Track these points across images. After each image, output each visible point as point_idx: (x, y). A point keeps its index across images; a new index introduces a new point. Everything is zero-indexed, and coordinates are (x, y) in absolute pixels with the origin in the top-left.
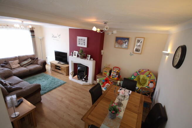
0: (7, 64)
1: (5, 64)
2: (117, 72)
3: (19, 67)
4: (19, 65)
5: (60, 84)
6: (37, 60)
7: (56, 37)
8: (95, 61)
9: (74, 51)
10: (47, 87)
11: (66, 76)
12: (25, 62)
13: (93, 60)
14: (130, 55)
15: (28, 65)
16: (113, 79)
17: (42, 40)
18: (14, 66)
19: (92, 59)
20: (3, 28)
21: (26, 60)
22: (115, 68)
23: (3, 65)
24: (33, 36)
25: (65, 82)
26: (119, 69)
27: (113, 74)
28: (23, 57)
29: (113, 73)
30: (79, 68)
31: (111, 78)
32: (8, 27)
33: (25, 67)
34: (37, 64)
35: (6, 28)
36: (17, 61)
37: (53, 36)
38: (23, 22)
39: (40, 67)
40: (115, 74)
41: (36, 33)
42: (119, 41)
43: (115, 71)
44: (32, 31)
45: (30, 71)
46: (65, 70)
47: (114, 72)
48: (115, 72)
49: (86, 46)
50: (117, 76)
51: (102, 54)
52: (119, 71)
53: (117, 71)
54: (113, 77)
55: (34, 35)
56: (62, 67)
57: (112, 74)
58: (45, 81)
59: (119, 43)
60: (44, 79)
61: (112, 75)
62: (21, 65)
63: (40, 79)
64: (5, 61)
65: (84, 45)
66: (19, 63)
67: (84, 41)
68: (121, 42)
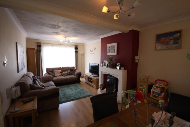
0: (52, 72)
1: (51, 72)
2: (162, 88)
3: (60, 76)
4: (60, 74)
5: (86, 95)
6: (74, 71)
7: (92, 51)
8: (126, 71)
9: (105, 61)
10: (72, 96)
11: (95, 89)
12: (66, 72)
13: (124, 69)
14: (187, 58)
15: (67, 75)
16: (155, 98)
17: (83, 55)
18: (56, 74)
19: (122, 68)
20: (57, 46)
21: (66, 71)
22: (157, 81)
23: (50, 72)
24: (76, 52)
25: (91, 94)
26: (166, 84)
27: (155, 91)
28: (65, 68)
29: (155, 89)
30: (108, 80)
31: (151, 96)
32: (60, 45)
33: (64, 76)
34: (74, 75)
35: (59, 46)
36: (60, 71)
37: (90, 51)
38: (66, 38)
39: (75, 77)
40: (158, 91)
41: (79, 50)
42: (163, 39)
43: (157, 85)
44: (76, 48)
45: (67, 79)
46: (95, 83)
47: (157, 87)
48: (159, 87)
49: (115, 54)
50: (163, 94)
51: (137, 61)
52: (166, 87)
53: (163, 86)
54: (154, 96)
55: (78, 51)
56: (94, 79)
57: (152, 90)
58: (74, 91)
59: (163, 43)
60: (74, 89)
61: (153, 92)
62: (62, 74)
63: (71, 88)
64: (52, 70)
65: (114, 52)
66: (61, 73)
67: (114, 47)
68: (166, 40)
